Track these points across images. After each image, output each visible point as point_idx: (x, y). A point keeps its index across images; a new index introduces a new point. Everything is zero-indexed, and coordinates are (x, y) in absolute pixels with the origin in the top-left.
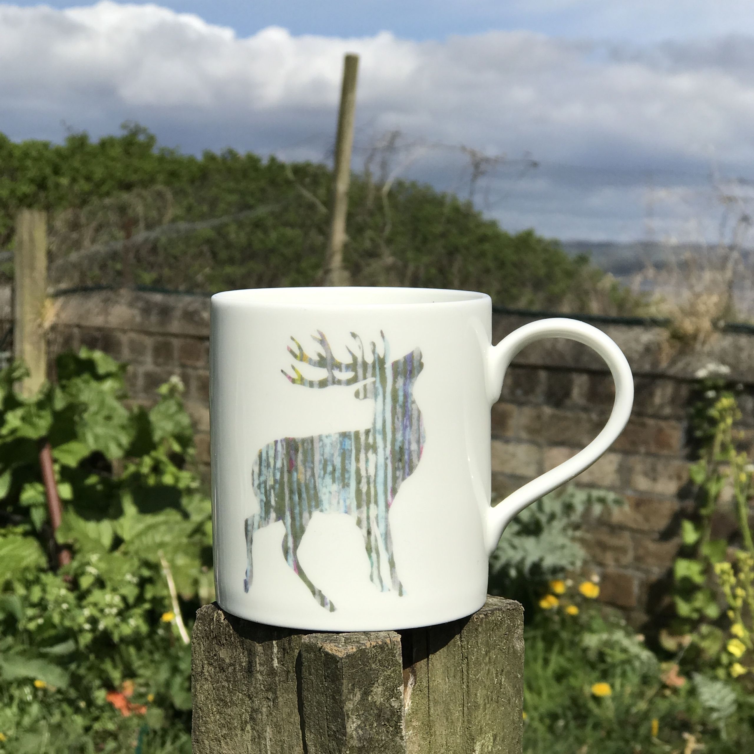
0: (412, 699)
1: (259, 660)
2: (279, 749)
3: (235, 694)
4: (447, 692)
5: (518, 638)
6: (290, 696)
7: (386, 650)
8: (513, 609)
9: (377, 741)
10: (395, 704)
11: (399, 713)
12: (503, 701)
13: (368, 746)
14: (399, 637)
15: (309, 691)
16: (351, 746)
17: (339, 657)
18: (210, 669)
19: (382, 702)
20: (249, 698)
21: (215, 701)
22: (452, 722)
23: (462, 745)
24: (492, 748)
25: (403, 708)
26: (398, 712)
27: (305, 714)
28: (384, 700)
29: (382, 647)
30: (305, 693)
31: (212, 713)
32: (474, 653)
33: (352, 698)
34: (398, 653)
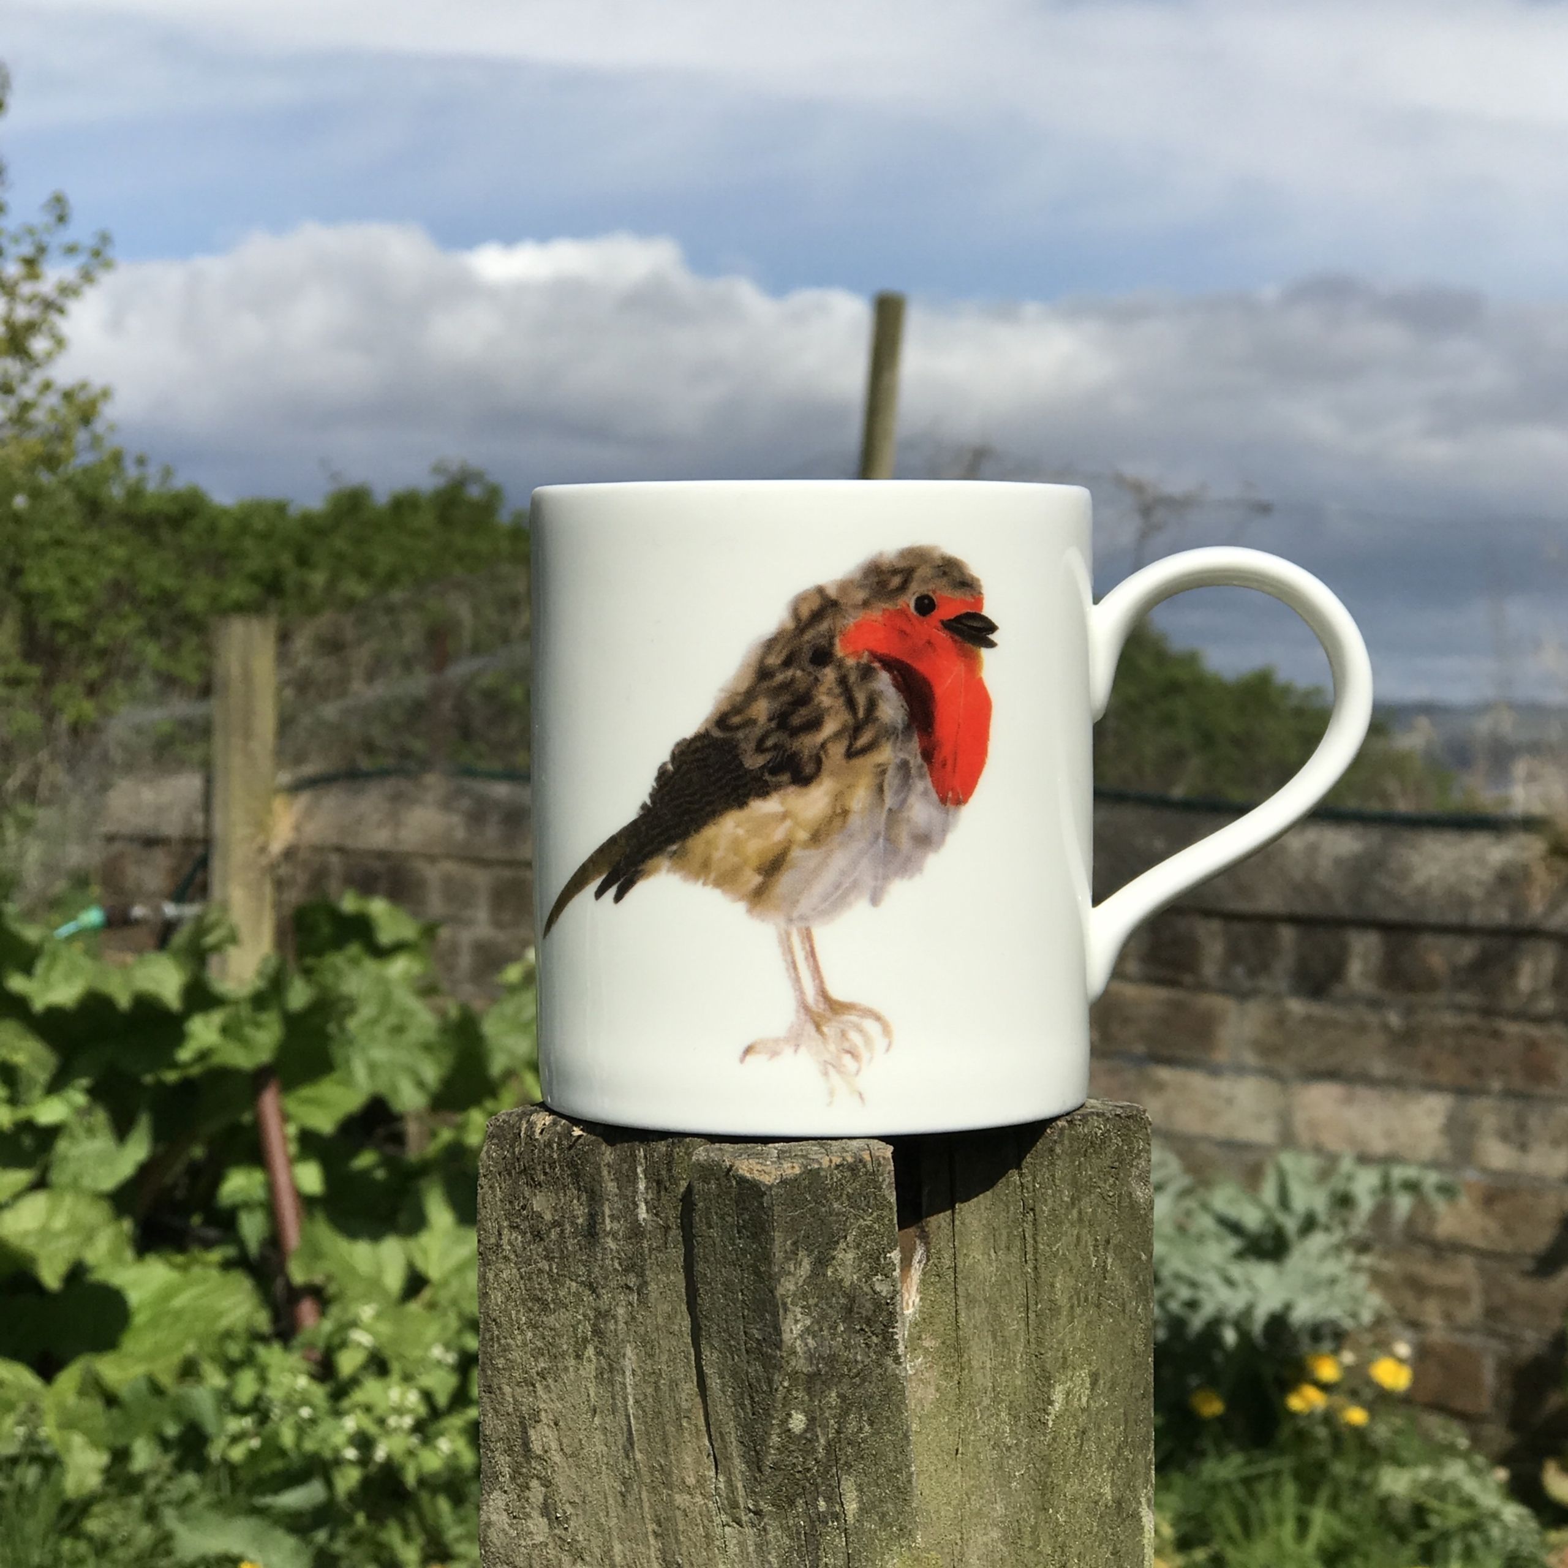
0: (920, 1292)
1: (610, 1209)
2: (650, 1390)
3: (562, 1285)
4: (993, 1279)
5: (1141, 1178)
6: (672, 1277)
7: (861, 1174)
8: (1128, 1117)
9: (846, 1363)
10: (883, 1288)
11: (892, 1306)
12: (1109, 1305)
13: (827, 1373)
14: (888, 1150)
15: (707, 1261)
16: (792, 1371)
17: (765, 1185)
18: (513, 1237)
19: (856, 1281)
20: (590, 1290)
21: (524, 1302)
22: (1004, 1343)
23: (1025, 1391)
24: (1088, 1401)
25: (898, 1297)
26: (888, 1304)
27: (701, 1311)
28: (859, 1280)
29: (853, 1169)
30: (700, 1267)
31: (519, 1328)
32: (1046, 1200)
33: (792, 1269)
34: (887, 1182)
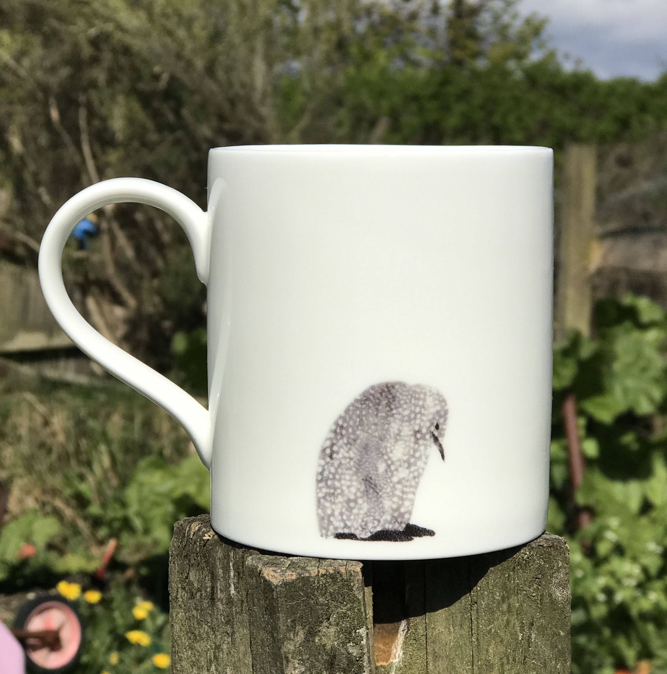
0: (403, 649)
1: (220, 585)
3: (202, 627)
4: (452, 644)
5: (559, 585)
6: (245, 631)
7: (338, 580)
10: (354, 651)
11: (361, 662)
12: (533, 663)
17: (274, 585)
18: (183, 594)
19: (336, 646)
20: (213, 631)
21: (187, 633)
25: (365, 657)
26: (357, 661)
28: (338, 644)
29: (333, 577)
31: (185, 648)
32: (484, 598)
33: (292, 637)
34: (356, 587)
